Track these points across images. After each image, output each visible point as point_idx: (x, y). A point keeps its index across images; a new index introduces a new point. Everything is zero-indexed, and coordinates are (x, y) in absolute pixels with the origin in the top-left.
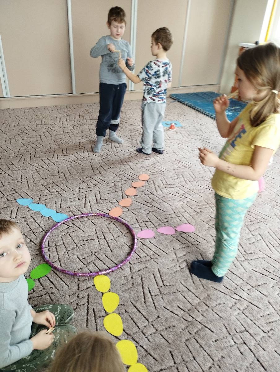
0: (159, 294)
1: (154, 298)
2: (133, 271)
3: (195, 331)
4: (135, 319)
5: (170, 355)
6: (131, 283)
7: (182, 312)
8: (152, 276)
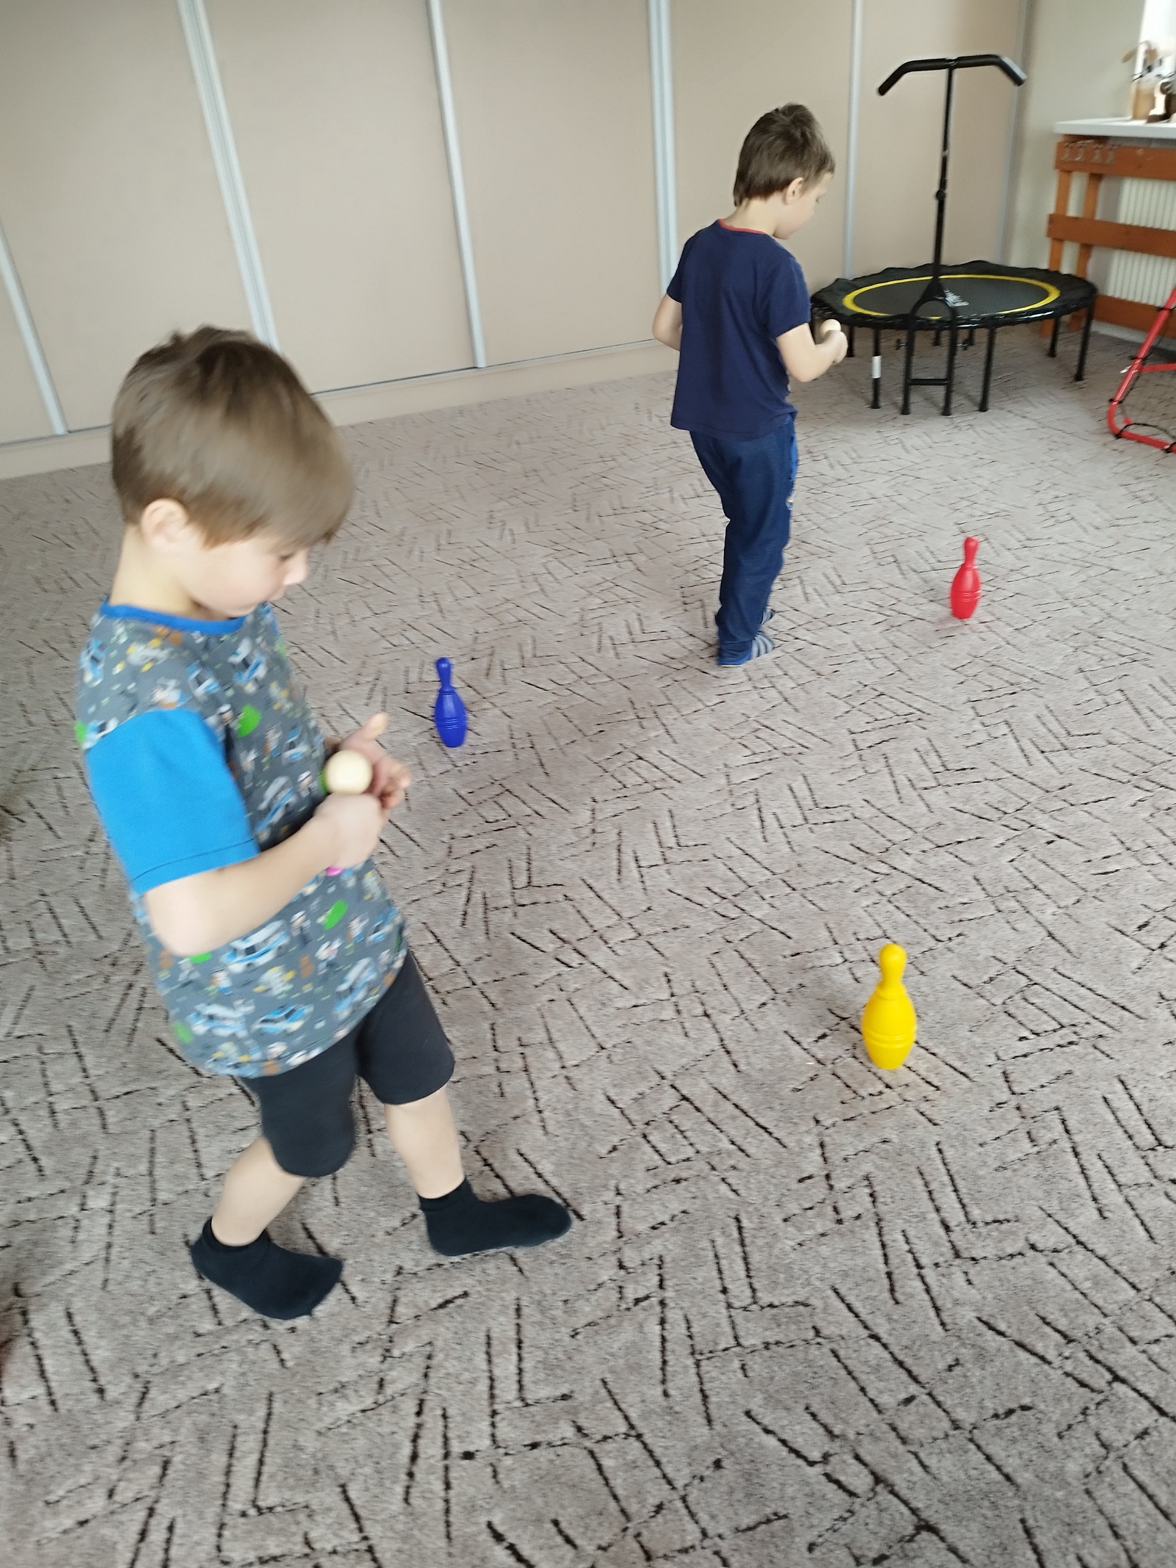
0: (661, 862)
1: (644, 871)
2: (599, 816)
3: (743, 936)
4: (585, 912)
5: (664, 979)
6: (589, 840)
7: (717, 900)
8: (651, 826)
